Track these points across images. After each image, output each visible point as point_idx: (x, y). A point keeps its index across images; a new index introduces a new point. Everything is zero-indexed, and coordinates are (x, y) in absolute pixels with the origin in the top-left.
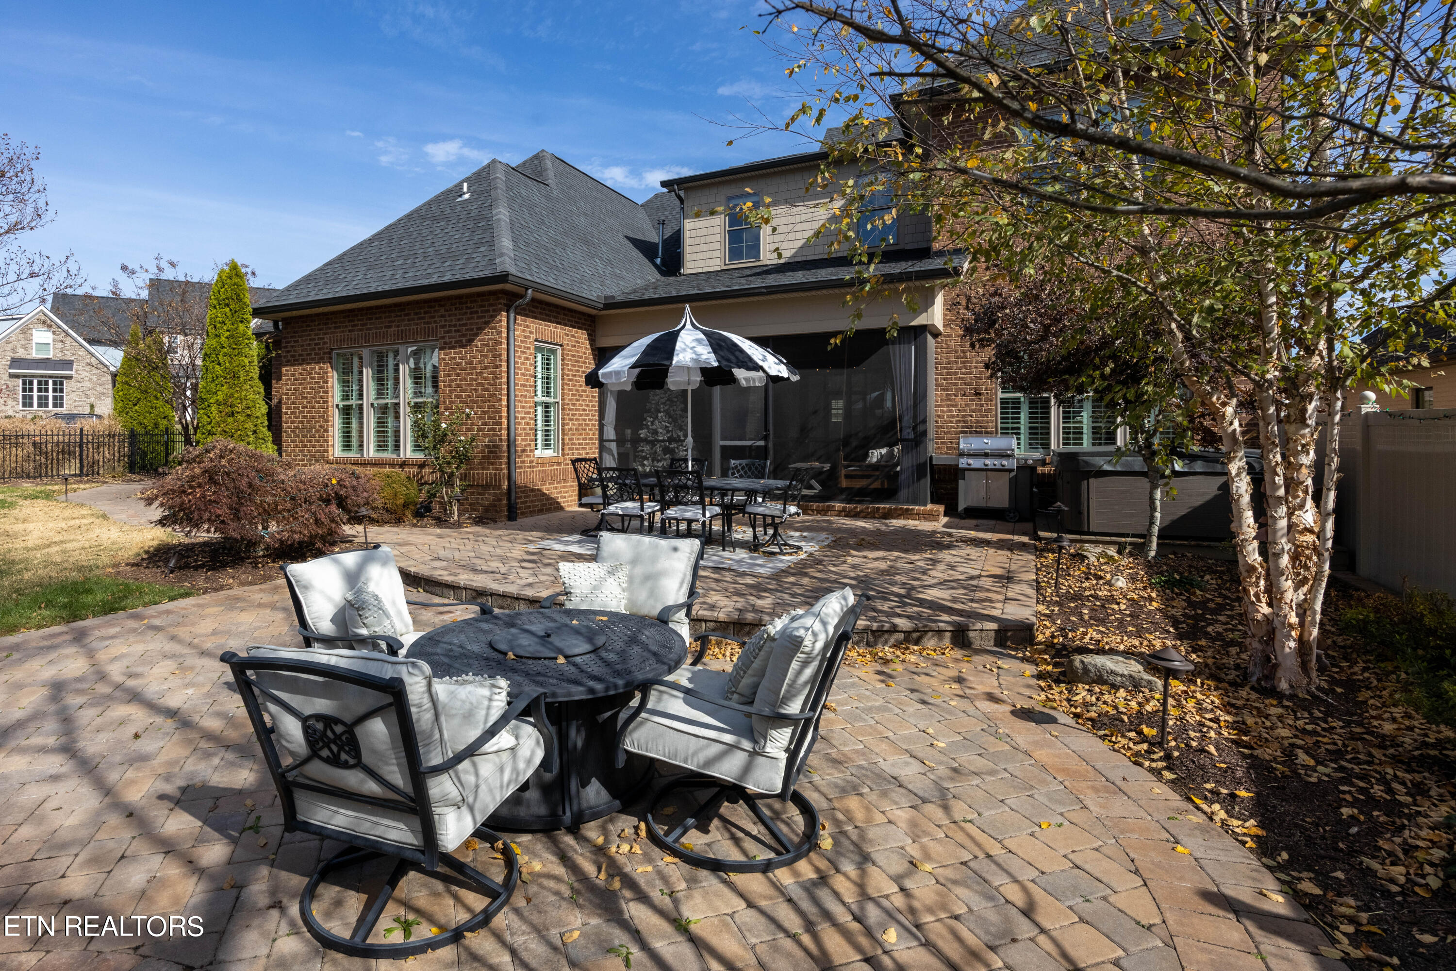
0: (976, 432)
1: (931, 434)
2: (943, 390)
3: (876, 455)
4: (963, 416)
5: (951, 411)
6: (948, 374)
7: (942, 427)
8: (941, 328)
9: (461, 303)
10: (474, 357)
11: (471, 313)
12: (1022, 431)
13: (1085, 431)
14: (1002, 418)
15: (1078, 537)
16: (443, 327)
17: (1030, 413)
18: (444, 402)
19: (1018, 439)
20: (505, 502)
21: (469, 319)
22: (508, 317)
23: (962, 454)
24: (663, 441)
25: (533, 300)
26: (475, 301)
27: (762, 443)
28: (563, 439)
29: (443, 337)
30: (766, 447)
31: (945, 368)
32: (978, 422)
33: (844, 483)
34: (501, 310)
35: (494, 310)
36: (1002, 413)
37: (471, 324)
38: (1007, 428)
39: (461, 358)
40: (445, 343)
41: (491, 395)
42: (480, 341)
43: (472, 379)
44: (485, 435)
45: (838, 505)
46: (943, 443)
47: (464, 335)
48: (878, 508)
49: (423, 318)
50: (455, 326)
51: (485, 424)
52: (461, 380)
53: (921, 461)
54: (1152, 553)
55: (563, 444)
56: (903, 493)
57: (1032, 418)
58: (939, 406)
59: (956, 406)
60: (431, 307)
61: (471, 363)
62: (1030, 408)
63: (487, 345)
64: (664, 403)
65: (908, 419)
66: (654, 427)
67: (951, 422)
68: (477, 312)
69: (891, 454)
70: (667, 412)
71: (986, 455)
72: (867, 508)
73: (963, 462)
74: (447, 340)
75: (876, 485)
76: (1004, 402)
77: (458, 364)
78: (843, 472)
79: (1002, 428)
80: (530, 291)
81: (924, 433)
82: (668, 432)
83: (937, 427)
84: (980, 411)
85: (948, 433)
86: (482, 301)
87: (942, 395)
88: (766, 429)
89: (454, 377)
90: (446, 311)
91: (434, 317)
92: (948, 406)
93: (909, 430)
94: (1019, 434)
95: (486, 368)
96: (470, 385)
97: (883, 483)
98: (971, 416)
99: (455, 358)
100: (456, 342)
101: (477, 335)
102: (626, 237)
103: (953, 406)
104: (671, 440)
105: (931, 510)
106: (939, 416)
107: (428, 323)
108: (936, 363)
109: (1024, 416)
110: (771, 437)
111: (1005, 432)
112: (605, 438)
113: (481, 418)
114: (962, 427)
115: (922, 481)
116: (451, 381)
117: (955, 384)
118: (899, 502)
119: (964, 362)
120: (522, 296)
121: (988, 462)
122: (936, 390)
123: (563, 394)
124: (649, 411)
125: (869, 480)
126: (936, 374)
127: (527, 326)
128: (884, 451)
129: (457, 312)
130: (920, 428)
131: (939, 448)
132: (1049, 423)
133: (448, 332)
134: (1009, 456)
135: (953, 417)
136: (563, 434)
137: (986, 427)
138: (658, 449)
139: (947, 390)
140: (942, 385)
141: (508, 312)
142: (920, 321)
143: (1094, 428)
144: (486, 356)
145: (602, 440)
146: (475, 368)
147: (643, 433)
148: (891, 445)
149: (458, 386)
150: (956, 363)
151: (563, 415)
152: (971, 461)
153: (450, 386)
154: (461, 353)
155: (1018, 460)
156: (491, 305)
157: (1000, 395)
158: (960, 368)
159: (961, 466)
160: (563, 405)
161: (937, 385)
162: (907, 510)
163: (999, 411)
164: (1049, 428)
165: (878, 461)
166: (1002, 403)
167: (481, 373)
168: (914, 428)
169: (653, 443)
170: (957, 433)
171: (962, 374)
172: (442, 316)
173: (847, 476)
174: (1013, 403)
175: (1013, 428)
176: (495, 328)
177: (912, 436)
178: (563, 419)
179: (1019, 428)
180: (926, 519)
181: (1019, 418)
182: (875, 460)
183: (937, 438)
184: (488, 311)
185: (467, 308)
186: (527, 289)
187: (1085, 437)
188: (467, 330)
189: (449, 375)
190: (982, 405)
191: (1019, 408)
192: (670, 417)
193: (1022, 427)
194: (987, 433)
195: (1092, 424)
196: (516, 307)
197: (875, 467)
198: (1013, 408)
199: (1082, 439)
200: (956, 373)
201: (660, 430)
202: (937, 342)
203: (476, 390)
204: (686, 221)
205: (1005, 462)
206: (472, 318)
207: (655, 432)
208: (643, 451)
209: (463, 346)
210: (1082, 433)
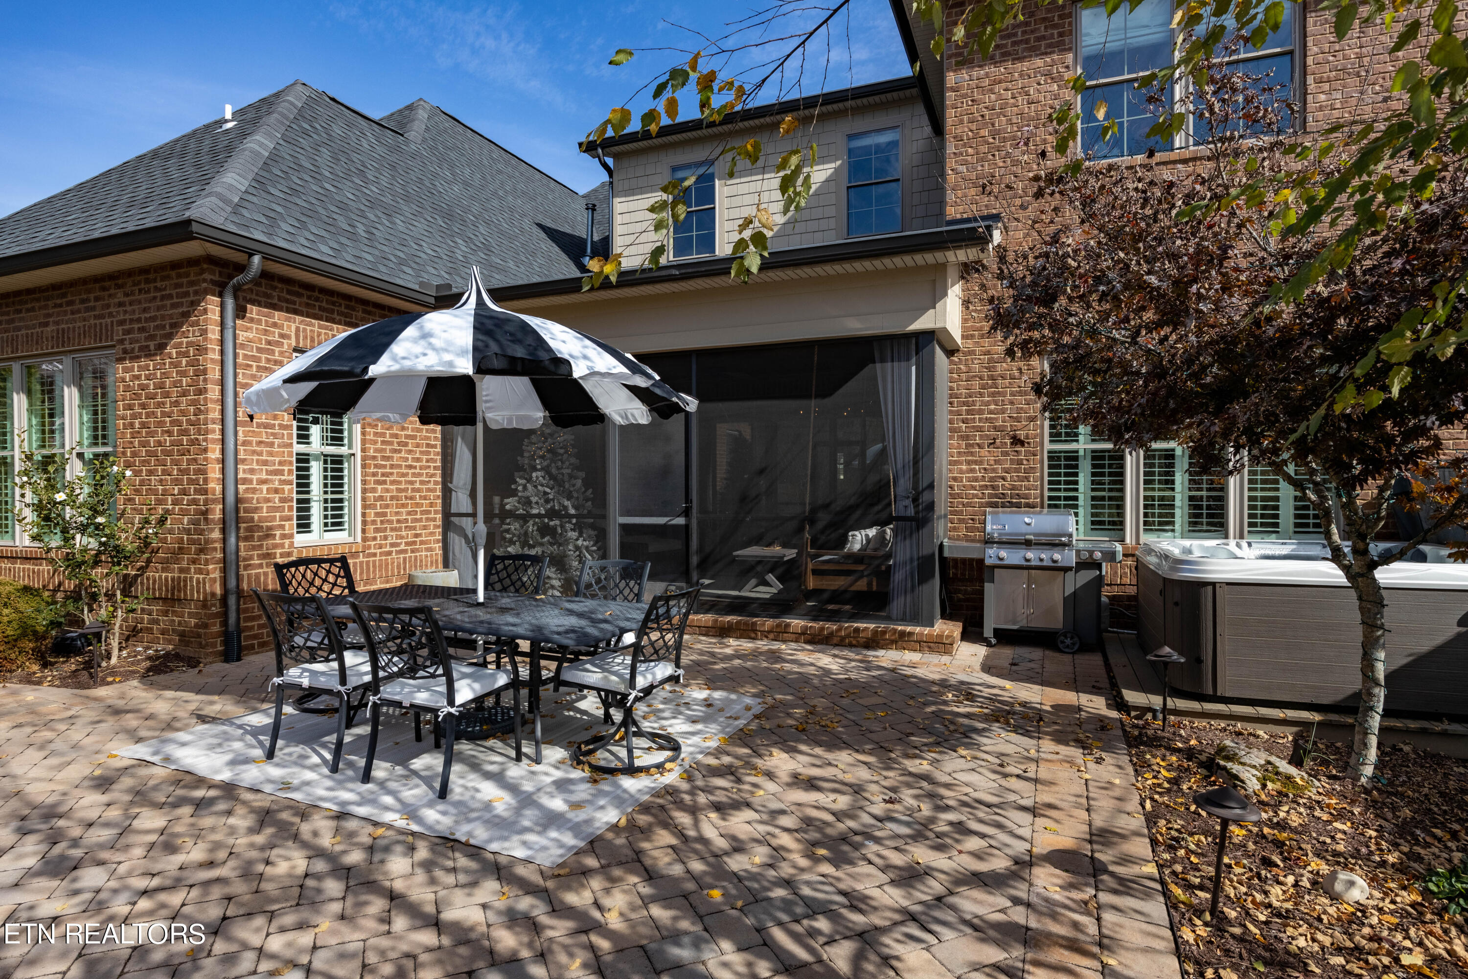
0: (1012, 505)
1: (941, 507)
2: (962, 438)
3: (858, 540)
4: (992, 479)
5: (972, 471)
6: (968, 412)
7: (959, 496)
8: (959, 341)
9: (147, 281)
10: (165, 375)
11: (163, 298)
12: (1081, 502)
13: (1178, 503)
14: (1050, 483)
15: (1195, 706)
16: (121, 323)
17: (1093, 474)
18: (124, 453)
19: (1076, 514)
20: (216, 628)
21: (159, 309)
22: (222, 306)
23: (989, 541)
24: (539, 516)
25: (265, 275)
26: (168, 277)
27: (681, 521)
28: (364, 515)
29: (121, 342)
30: (687, 527)
31: (965, 404)
32: (1013, 488)
33: (811, 583)
34: (206, 292)
35: (196, 293)
36: (1050, 475)
37: (163, 317)
38: (1058, 498)
39: (148, 378)
40: (125, 351)
41: (193, 442)
42: (175, 347)
43: (164, 414)
44: (184, 513)
45: (797, 623)
46: (961, 521)
47: (151, 338)
48: (857, 630)
49: (93, 309)
50: (139, 320)
51: (184, 492)
52: (148, 416)
53: (926, 551)
54: (1368, 771)
55: (364, 523)
56: (897, 605)
57: (1096, 484)
58: (956, 463)
59: (980, 463)
60: (104, 289)
61: (161, 386)
62: (1094, 466)
63: (186, 354)
64: (542, 457)
65: (904, 484)
66: (527, 494)
67: (974, 488)
68: (170, 296)
69: (881, 535)
70: (546, 470)
71: (1028, 544)
72: (839, 630)
73: (991, 555)
74: (128, 346)
75: (861, 585)
76: (1053, 457)
77: (143, 387)
78: (810, 566)
79: (1050, 498)
80: (256, 259)
81: (931, 506)
82: (547, 501)
83: (953, 496)
84: (1017, 470)
85: (969, 505)
86: (179, 276)
87: (959, 447)
88: (688, 499)
89: (137, 410)
90: (126, 295)
91: (108, 306)
92: (969, 463)
93: (908, 502)
94: (1076, 507)
95: (184, 394)
96: (160, 424)
97: (870, 584)
98: (1004, 479)
99: (138, 377)
100: (141, 349)
101: (170, 336)
102: (540, 226)
103: (976, 462)
104: (552, 514)
105: (940, 636)
106: (955, 479)
107: (101, 317)
108: (951, 396)
109: (1084, 479)
110: (694, 511)
111: (1054, 505)
112: (454, 510)
113: (177, 482)
114: (991, 496)
115: (925, 588)
116: (134, 416)
117: (980, 429)
118: (889, 619)
119: (993, 395)
120: (241, 268)
121: (1030, 555)
122: (951, 438)
123: (364, 442)
124: (521, 469)
125: (850, 579)
126: (951, 412)
127: (275, 325)
128: (872, 532)
129: (143, 296)
130: (925, 497)
131: (954, 529)
132: (1122, 490)
133: (128, 332)
134: (1064, 545)
135: (976, 480)
136: (364, 507)
137: (1026, 497)
138: (531, 527)
139: (967, 438)
140: (959, 430)
141: (221, 295)
142: (923, 323)
143: (1191, 498)
144: (183, 374)
145: (447, 515)
146: (167, 395)
147: (511, 503)
148: (883, 524)
149: (144, 425)
150: (981, 395)
151: (364, 474)
152: (1003, 554)
153: (132, 425)
154: (147, 368)
155: (1078, 552)
156: (192, 283)
157: (1048, 446)
158: (988, 404)
159: (988, 562)
160: (364, 459)
161: (952, 430)
162: (903, 634)
163: (1046, 471)
164: (1122, 499)
165: (863, 549)
166: (1050, 458)
167: (176, 404)
168: (915, 500)
169: (525, 518)
170: (981, 505)
171: (991, 412)
172: (121, 304)
173: (815, 572)
174: (1067, 458)
175: (1066, 498)
176: (197, 323)
177: (911, 512)
178: (364, 482)
179: (1076, 498)
180: (931, 650)
181: (1076, 483)
182: (857, 547)
183: (952, 513)
184: (187, 294)
185: (157, 289)
186: (251, 255)
187: (1178, 512)
188: (157, 327)
189: (130, 407)
190: (1020, 462)
191: (1076, 467)
192: (552, 477)
193: (1081, 497)
194: (1028, 505)
195: (1188, 493)
196: (234, 286)
197: (858, 558)
198: (1066, 467)
199: (1173, 515)
200: (980, 412)
201: (534, 499)
202: (952, 363)
203: (169, 433)
204: (617, 200)
205: (1057, 556)
206: (163, 307)
207: (528, 502)
208: (508, 531)
209: (149, 355)
210: (1172, 506)
